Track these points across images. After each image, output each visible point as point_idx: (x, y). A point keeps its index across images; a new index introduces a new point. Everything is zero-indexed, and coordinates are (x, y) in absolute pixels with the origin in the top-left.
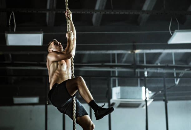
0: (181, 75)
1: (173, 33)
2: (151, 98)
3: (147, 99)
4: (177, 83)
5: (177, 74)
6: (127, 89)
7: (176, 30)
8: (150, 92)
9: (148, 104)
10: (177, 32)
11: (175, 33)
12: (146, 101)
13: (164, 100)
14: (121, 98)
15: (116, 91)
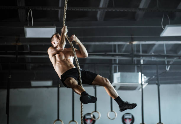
0: (171, 63)
1: (164, 27)
2: (146, 82)
3: (143, 83)
4: (168, 69)
5: (168, 62)
7: (167, 25)
8: (145, 77)
9: (144, 87)
10: (168, 26)
11: (166, 27)
12: (142, 84)
13: (157, 84)
14: (121, 82)
15: (117, 76)
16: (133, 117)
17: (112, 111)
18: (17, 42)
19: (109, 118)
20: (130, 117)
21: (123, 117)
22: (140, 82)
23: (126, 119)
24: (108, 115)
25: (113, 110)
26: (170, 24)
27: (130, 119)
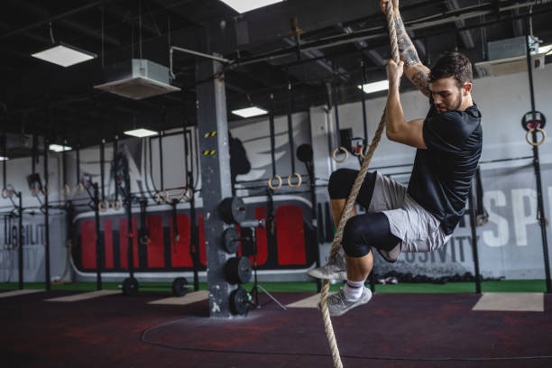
20: (538, 117)
21: (524, 119)
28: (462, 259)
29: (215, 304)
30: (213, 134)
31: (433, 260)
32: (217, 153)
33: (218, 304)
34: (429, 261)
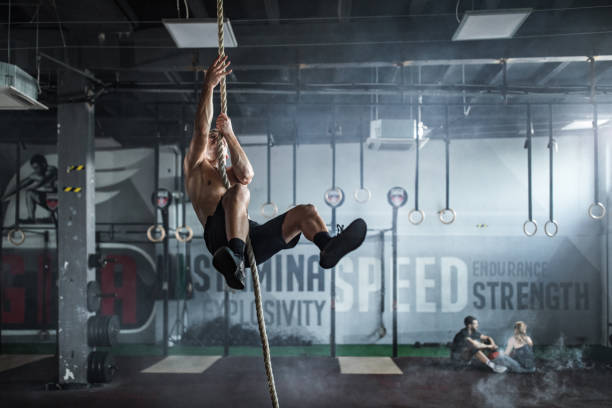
0: (473, 101)
1: (461, 18)
2: (426, 137)
3: (420, 138)
4: (467, 113)
5: (467, 98)
6: (391, 122)
7: (467, 12)
8: (426, 127)
9: (422, 145)
10: (469, 14)
11: (466, 16)
12: (417, 140)
13: (445, 140)
14: (383, 137)
15: (376, 125)
16: (405, 194)
17: (362, 187)
18: (194, 64)
19: (357, 201)
20: (402, 193)
21: (390, 193)
22: (415, 137)
23: (394, 196)
24: (356, 196)
25: (365, 186)
26: (475, 9)
27: (400, 196)
28: (308, 323)
29: (68, 371)
30: (80, 168)
31: (279, 323)
32: (83, 191)
33: (72, 370)
34: (275, 323)
